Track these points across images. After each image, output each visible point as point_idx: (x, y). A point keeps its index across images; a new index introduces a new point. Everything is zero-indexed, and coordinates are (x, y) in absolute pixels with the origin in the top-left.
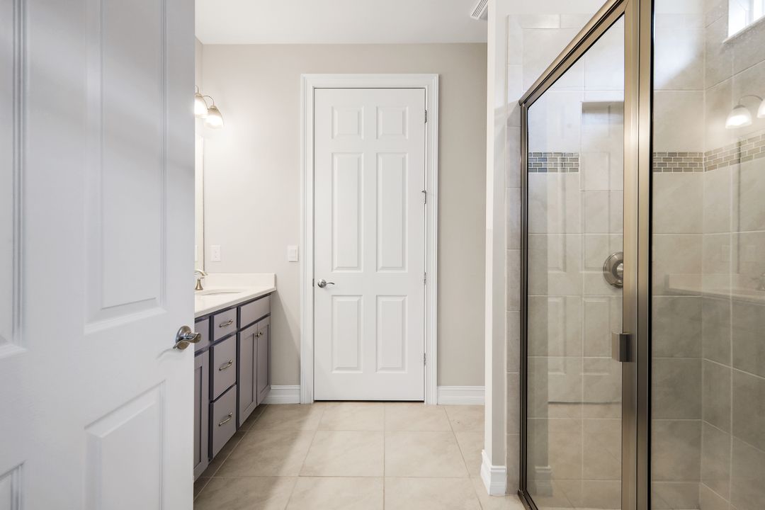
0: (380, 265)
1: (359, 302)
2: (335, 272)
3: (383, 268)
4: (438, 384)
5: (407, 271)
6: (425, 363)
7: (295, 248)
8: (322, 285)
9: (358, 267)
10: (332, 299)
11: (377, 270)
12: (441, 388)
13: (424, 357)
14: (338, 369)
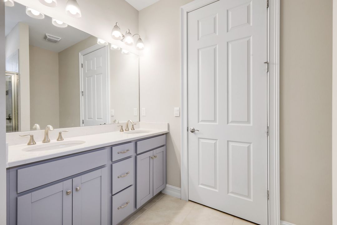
0: (230, 120)
1: (215, 144)
2: (200, 123)
3: (232, 122)
4: (282, 219)
5: (251, 124)
6: (268, 199)
7: (178, 108)
8: (193, 131)
9: (215, 121)
10: (198, 140)
11: (228, 123)
12: (284, 223)
13: (268, 194)
14: (202, 184)
